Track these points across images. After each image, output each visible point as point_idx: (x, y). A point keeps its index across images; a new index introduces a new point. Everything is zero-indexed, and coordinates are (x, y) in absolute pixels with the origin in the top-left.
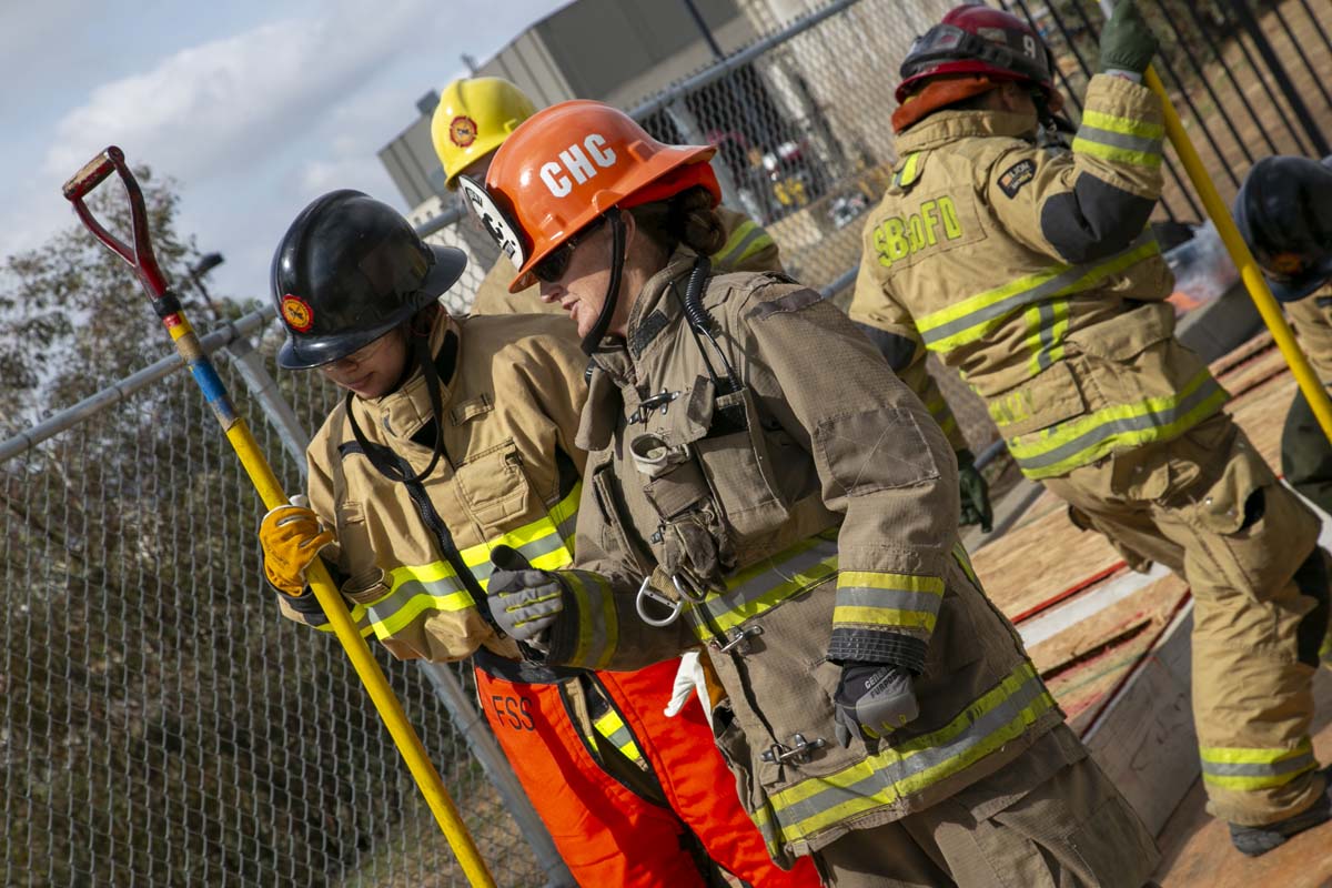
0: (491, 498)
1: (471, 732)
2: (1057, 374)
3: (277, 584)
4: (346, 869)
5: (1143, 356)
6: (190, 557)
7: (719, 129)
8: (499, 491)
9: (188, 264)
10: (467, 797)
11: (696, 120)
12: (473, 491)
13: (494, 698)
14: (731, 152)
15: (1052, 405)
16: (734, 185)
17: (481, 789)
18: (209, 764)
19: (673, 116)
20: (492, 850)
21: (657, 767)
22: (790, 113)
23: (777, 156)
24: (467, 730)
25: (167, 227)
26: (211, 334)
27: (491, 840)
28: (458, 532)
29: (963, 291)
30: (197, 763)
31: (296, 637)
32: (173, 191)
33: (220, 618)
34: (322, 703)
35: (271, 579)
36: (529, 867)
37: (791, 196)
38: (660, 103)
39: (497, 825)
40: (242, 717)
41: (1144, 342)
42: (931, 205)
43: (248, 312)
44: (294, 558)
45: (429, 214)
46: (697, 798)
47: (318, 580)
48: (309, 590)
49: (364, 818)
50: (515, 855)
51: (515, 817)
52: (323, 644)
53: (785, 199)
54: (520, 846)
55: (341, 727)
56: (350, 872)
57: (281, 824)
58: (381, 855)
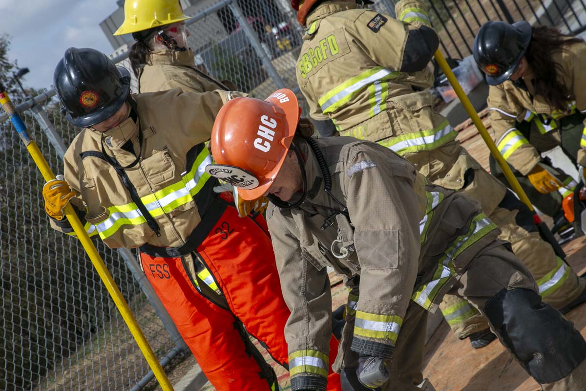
0: (158, 173)
1: (142, 281)
2: (382, 117)
3: (51, 215)
4: (85, 341)
5: (422, 110)
6: (15, 203)
7: (252, 15)
8: (161, 169)
9: (14, 72)
10: (139, 310)
11: (242, 11)
12: (149, 170)
13: (150, 265)
14: (257, 25)
15: (377, 132)
16: (259, 40)
17: (146, 306)
18: (23, 294)
19: (231, 8)
20: (150, 333)
21: (225, 292)
22: (284, 9)
23: (278, 28)
24: (139, 280)
25: (5, 56)
26: (23, 103)
27: (150, 328)
28: (140, 190)
29: (340, 80)
30: (18, 294)
31: (63, 239)
32: (8, 39)
33: (28, 231)
34: (75, 268)
35: (48, 213)
36: (167, 340)
37: (284, 46)
38: (226, 3)
39: (153, 322)
40: (38, 274)
41: (423, 104)
42: (324, 41)
43: (40, 94)
44: (58, 204)
45: (122, 50)
46: (242, 305)
47: (69, 213)
48: (65, 217)
49: (93, 319)
50: (161, 335)
51: (161, 318)
52: (75, 243)
53: (281, 47)
54: (163, 331)
55: (83, 279)
56: (87, 343)
57: (56, 321)
58: (101, 335)
